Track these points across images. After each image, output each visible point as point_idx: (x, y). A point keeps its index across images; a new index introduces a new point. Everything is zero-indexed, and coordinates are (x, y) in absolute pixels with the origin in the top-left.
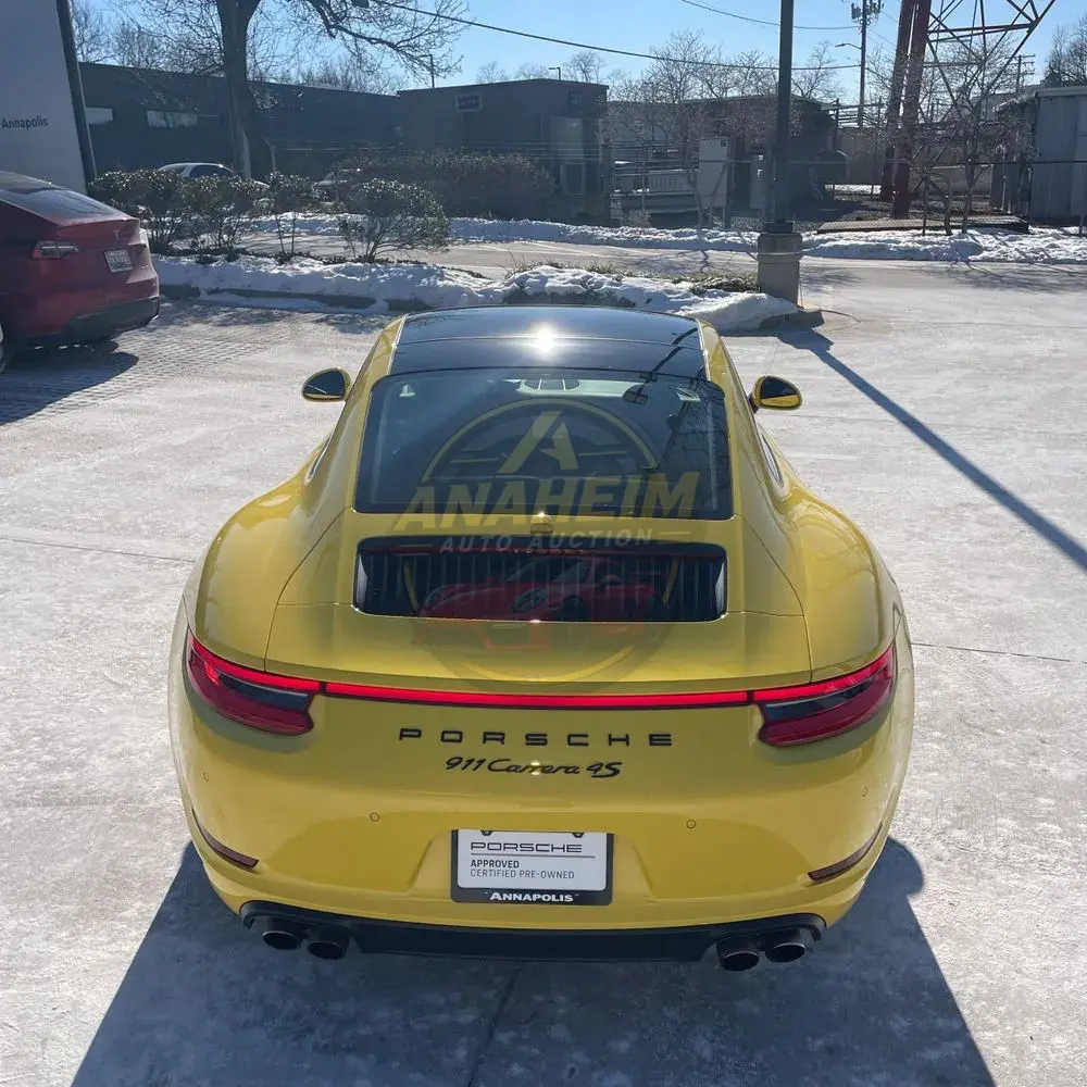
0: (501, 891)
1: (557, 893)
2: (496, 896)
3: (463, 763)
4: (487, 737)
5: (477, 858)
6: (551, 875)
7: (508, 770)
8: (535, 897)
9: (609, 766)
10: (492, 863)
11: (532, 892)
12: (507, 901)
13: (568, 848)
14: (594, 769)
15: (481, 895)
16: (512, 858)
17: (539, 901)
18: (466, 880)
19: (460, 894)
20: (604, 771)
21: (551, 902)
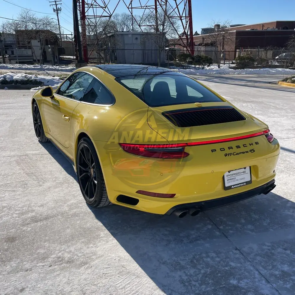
0: (233, 185)
1: (243, 183)
2: (233, 187)
3: (228, 155)
4: (229, 148)
5: (228, 179)
6: (241, 179)
7: (237, 154)
8: (239, 185)
9: (252, 150)
10: (231, 179)
11: (238, 184)
12: (235, 188)
13: (244, 172)
14: (251, 151)
15: (230, 188)
16: (234, 177)
17: (240, 186)
18: (227, 185)
19: (226, 188)
20: (252, 151)
21: (242, 186)
